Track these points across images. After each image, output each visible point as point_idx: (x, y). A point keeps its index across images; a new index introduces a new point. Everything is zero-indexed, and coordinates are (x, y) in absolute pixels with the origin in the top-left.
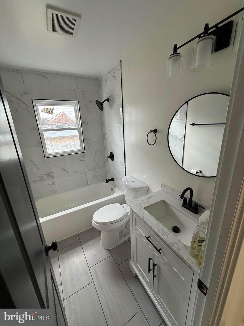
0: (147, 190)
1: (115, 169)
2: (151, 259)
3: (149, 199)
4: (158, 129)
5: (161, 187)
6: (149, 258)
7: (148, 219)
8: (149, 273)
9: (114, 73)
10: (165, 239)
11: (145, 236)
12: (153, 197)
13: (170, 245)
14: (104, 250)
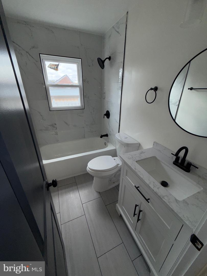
0: (138, 146)
1: (109, 126)
2: (138, 205)
3: (140, 154)
4: (159, 87)
5: (153, 145)
6: (136, 205)
7: (140, 171)
8: (134, 216)
9: (118, 28)
10: (156, 191)
11: (135, 186)
12: (145, 152)
13: (161, 197)
14: (95, 192)
